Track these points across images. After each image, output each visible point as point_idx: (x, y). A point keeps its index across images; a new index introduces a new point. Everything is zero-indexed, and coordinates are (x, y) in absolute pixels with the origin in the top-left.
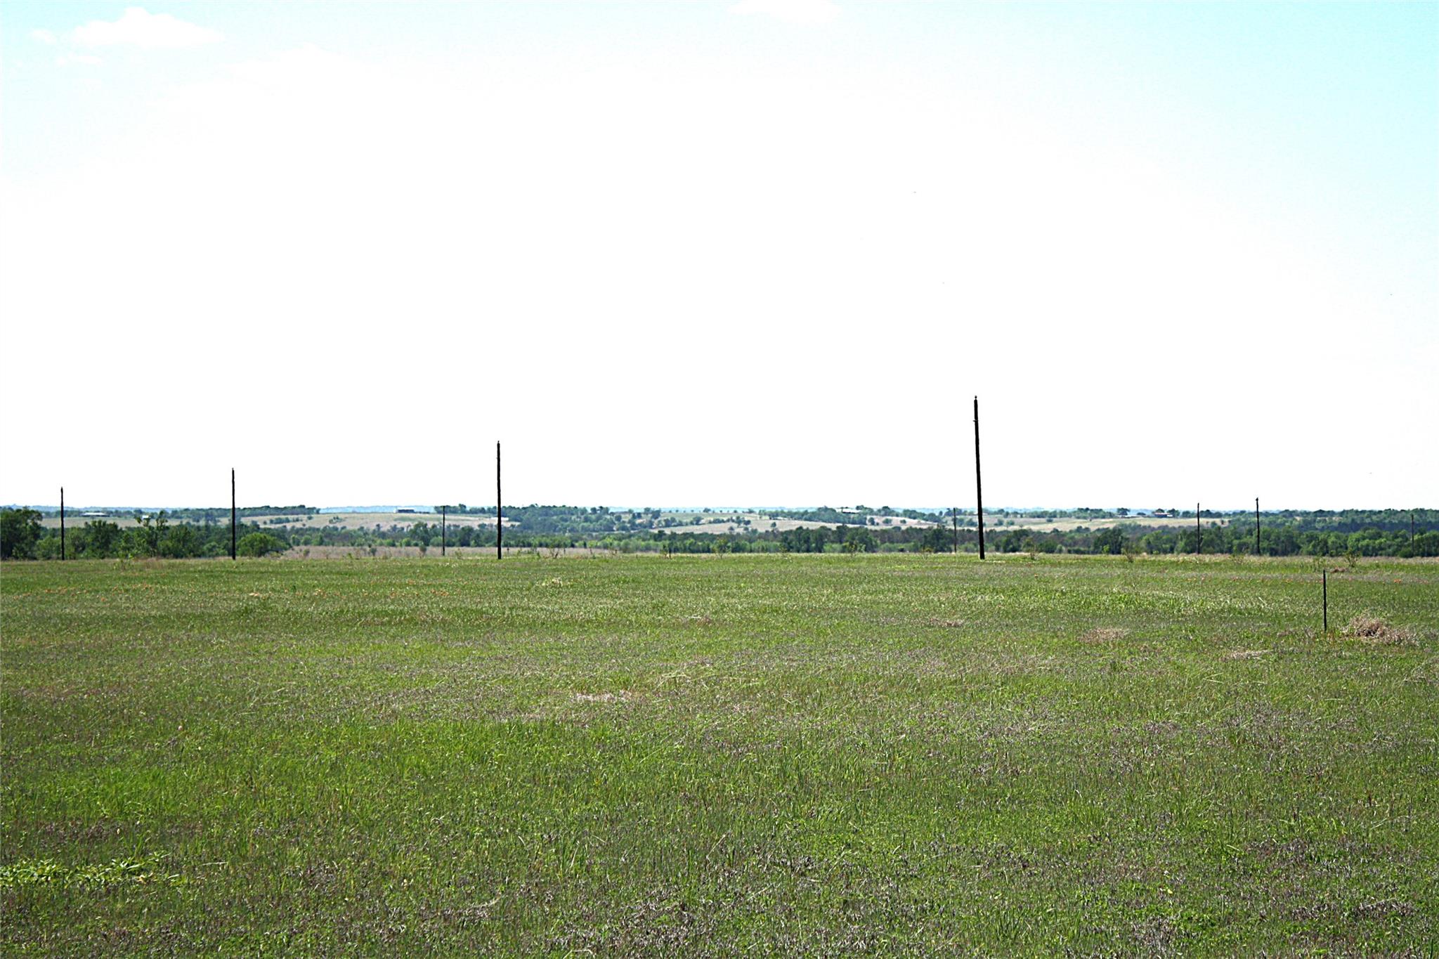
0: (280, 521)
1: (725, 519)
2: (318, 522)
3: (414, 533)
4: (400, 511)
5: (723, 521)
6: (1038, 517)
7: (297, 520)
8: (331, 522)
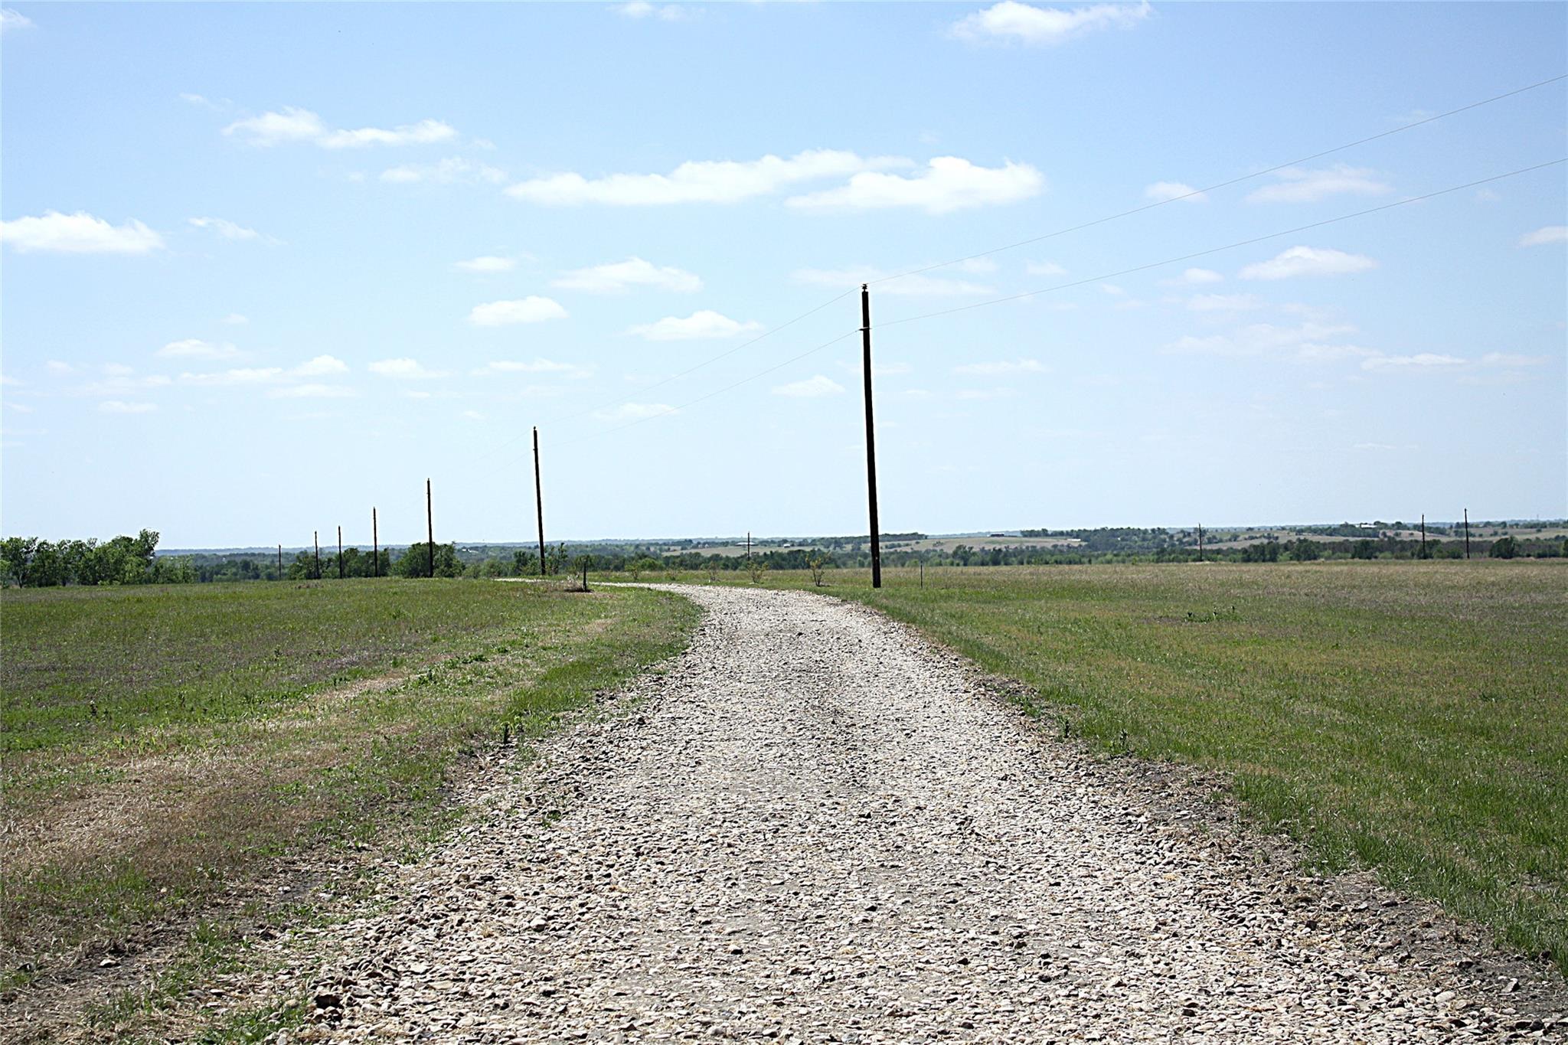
0: (893, 546)
1: (1258, 535)
2: (922, 547)
3: (955, 554)
4: (993, 536)
5: (1256, 538)
6: (1531, 527)
7: (907, 545)
8: (934, 545)
